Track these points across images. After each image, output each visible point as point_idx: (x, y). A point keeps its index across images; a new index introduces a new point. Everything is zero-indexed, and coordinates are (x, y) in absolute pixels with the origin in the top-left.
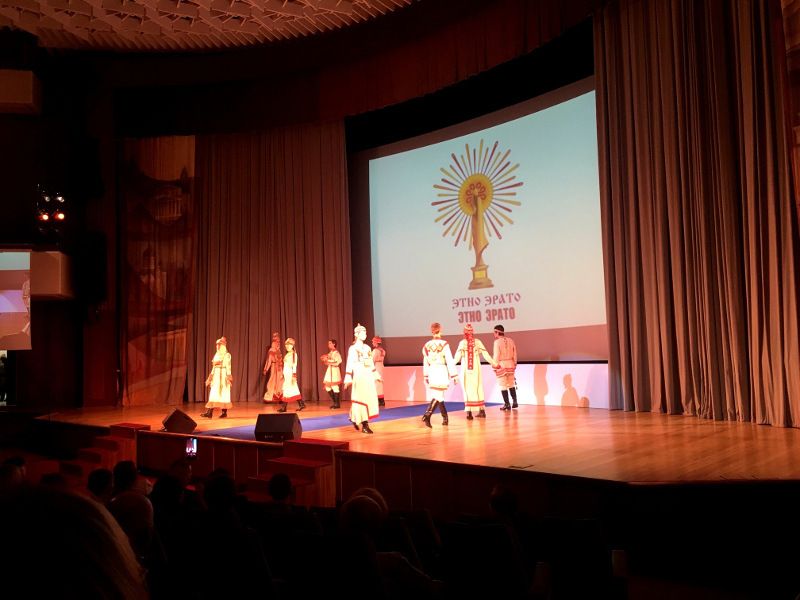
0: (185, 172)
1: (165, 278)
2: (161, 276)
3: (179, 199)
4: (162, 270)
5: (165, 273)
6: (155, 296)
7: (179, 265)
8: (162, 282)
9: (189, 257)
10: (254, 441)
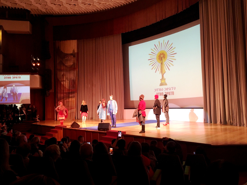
0: (74, 51)
2: (67, 82)
3: (72, 59)
5: (68, 81)
6: (66, 88)
7: (73, 79)
8: (68, 84)
9: (75, 76)
10: (98, 131)
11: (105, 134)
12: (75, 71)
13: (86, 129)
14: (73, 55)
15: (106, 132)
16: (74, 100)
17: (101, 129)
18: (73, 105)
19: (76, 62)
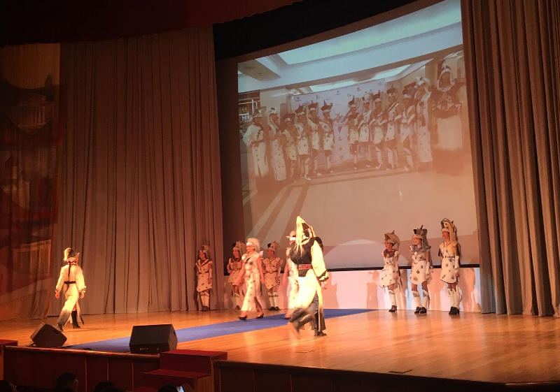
0: (49, 79)
1: (28, 187)
2: (25, 187)
3: (44, 107)
4: (25, 179)
5: (28, 183)
6: (18, 206)
8: (25, 192)
9: (54, 166)
10: (130, 354)
12: (54, 149)
14: (46, 93)
15: (158, 356)
16: (47, 250)
17: (143, 346)
18: (43, 265)
19: (56, 117)
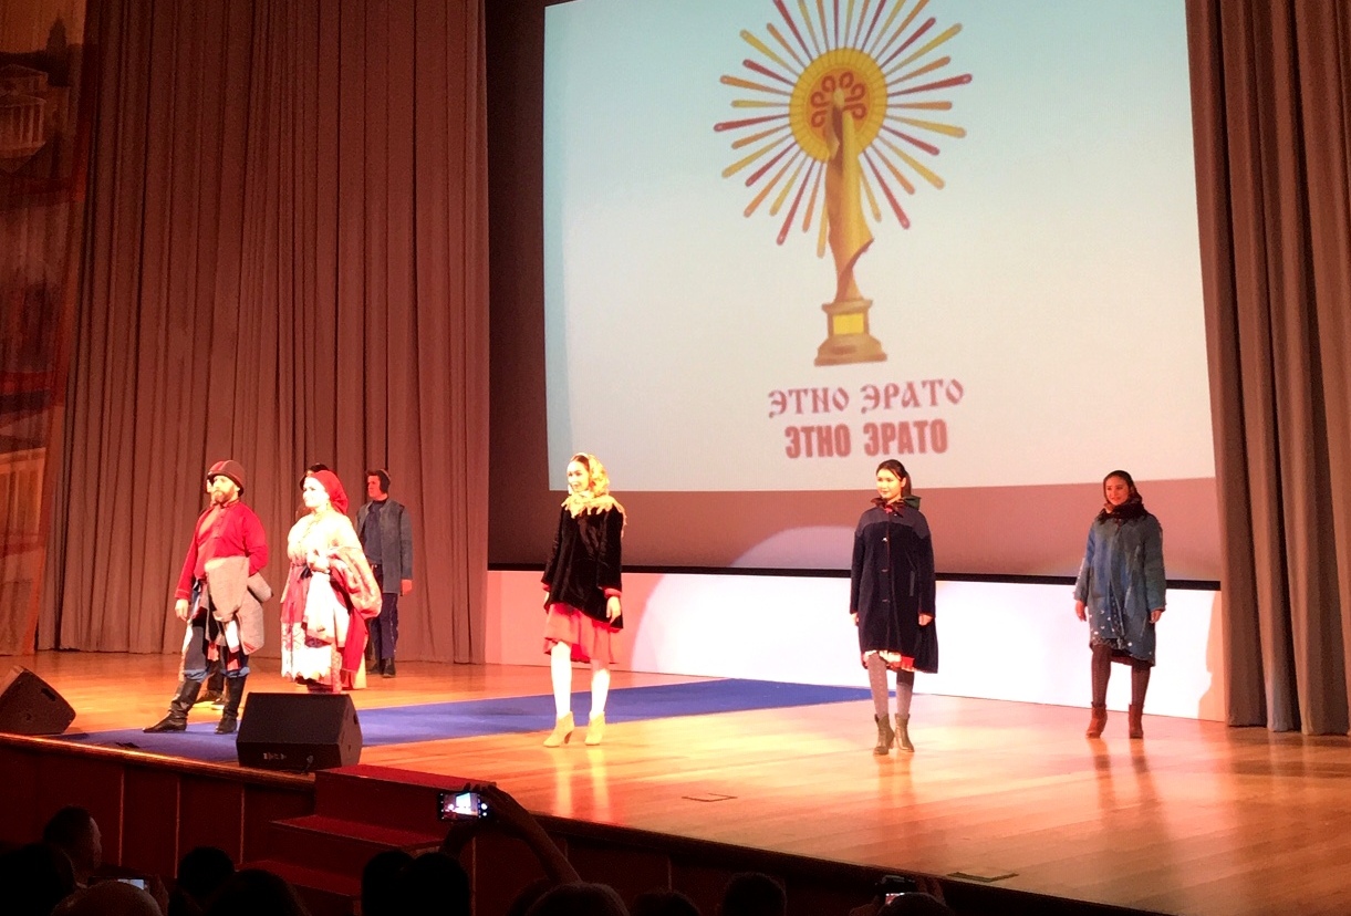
9: (60, 255)
10: (235, 767)
11: (304, 798)
12: (63, 209)
13: (131, 746)
14: (52, 63)
15: (312, 777)
16: (34, 474)
17: (272, 748)
18: (22, 514)
19: (69, 130)
